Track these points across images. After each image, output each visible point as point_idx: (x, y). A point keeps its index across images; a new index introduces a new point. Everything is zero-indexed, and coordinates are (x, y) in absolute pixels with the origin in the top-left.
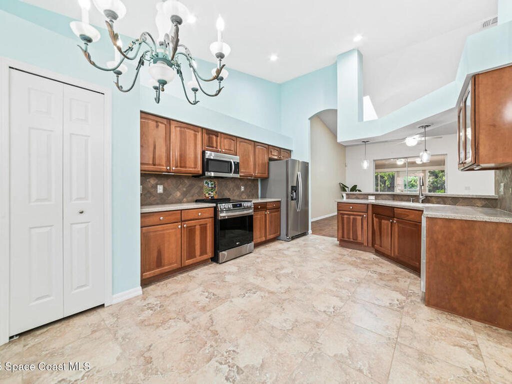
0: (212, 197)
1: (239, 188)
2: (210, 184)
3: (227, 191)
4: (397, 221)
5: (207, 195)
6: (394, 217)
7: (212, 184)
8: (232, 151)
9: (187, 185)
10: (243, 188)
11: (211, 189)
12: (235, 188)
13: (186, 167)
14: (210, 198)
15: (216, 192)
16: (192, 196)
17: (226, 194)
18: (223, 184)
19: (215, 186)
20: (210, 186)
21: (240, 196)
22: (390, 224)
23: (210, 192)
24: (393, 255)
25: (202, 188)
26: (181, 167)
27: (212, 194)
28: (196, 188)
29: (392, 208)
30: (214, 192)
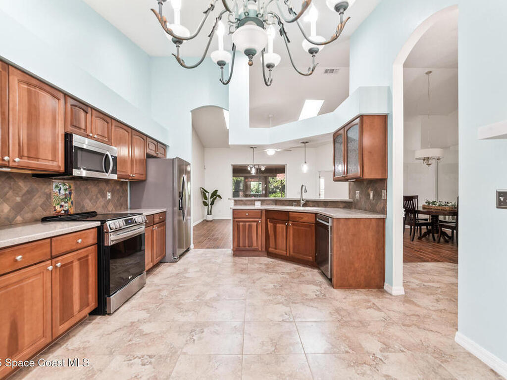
0: (65, 211)
1: (105, 196)
2: (62, 188)
3: (87, 201)
4: (292, 224)
5: (58, 208)
6: (289, 221)
7: (66, 190)
8: (106, 137)
9: (24, 192)
10: (109, 195)
11: (64, 197)
12: (99, 196)
13: (37, 159)
14: (63, 212)
15: (72, 203)
16: (33, 211)
17: (86, 205)
18: (83, 188)
19: (70, 193)
20: (62, 192)
21: (105, 207)
22: (285, 228)
23: (63, 203)
24: (288, 255)
25: (49, 196)
26: (29, 157)
27: (67, 206)
28: (40, 197)
29: (287, 213)
30: (70, 202)
